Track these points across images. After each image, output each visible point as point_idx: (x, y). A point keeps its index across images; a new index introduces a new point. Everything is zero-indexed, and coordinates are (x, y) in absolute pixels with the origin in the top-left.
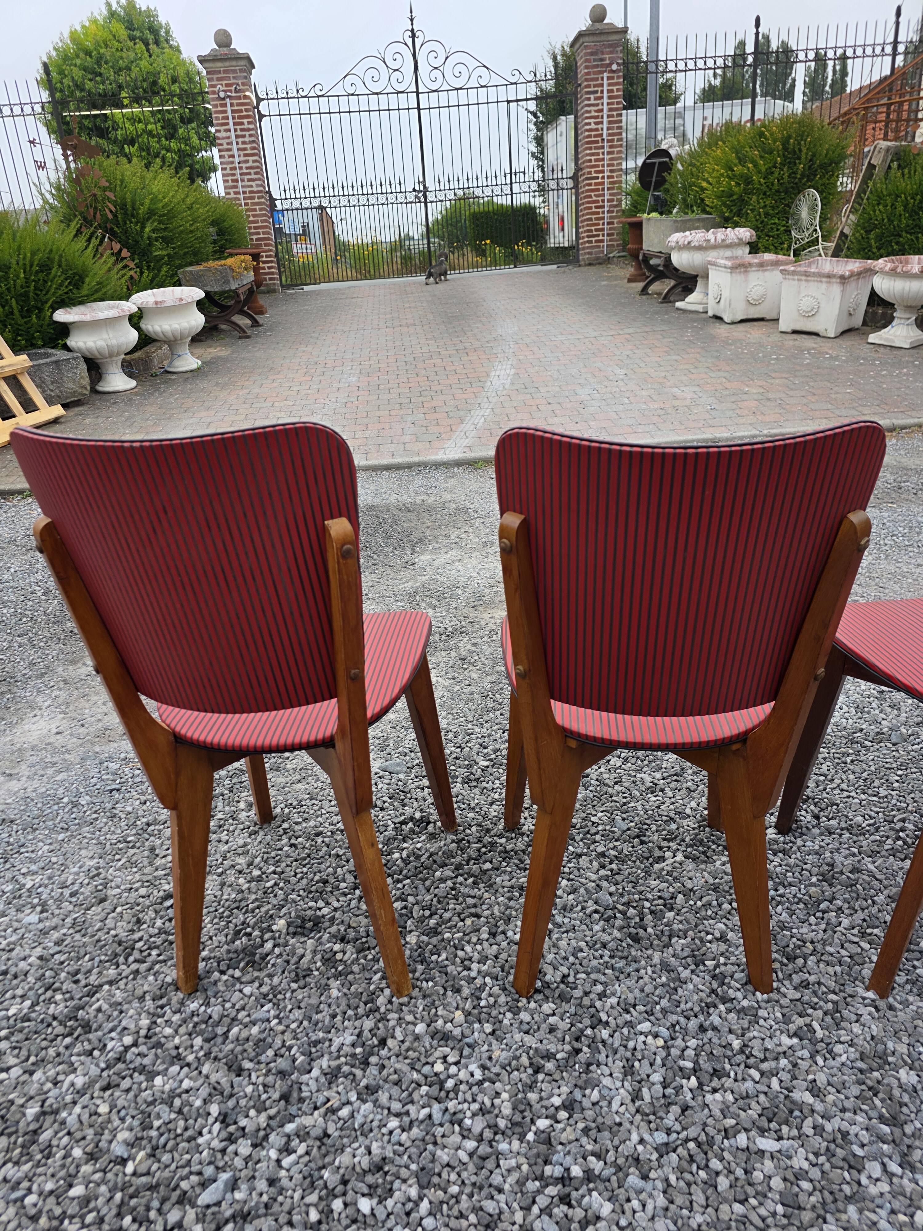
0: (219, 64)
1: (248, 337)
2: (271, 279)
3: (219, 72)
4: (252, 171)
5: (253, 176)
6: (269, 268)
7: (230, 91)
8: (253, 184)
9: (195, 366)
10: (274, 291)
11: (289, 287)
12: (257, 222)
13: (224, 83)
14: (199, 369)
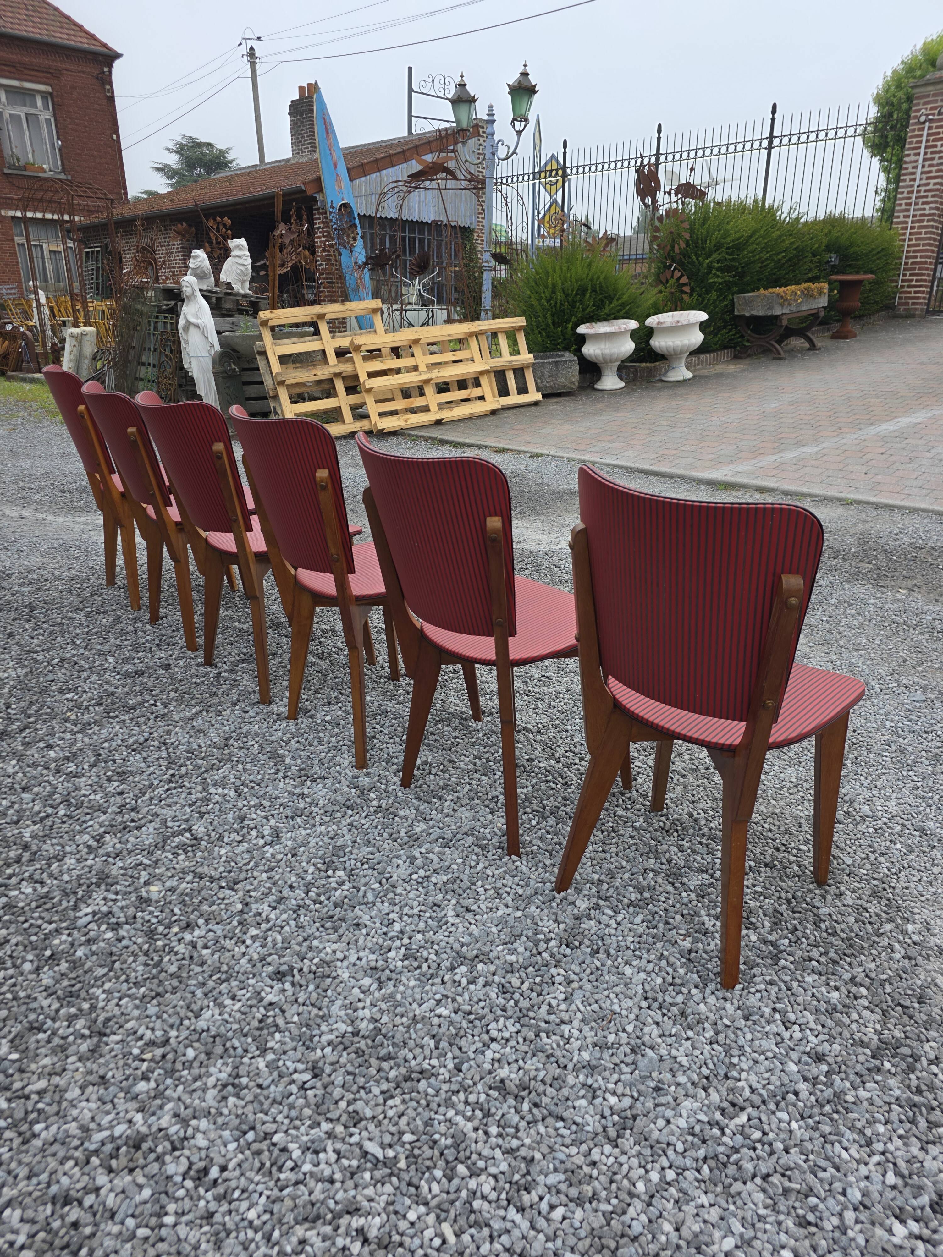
0: (930, 88)
1: (780, 359)
2: (913, 304)
3: (928, 96)
4: (930, 194)
5: (930, 199)
6: (915, 292)
7: (933, 114)
8: (927, 207)
9: (681, 378)
10: (913, 316)
11: (934, 313)
12: (919, 245)
13: (929, 106)
14: (685, 381)
